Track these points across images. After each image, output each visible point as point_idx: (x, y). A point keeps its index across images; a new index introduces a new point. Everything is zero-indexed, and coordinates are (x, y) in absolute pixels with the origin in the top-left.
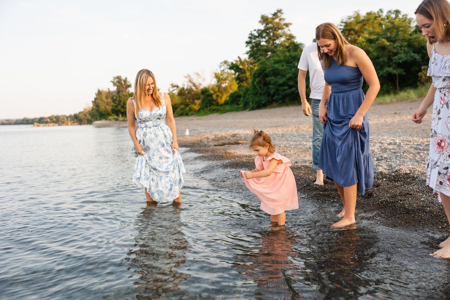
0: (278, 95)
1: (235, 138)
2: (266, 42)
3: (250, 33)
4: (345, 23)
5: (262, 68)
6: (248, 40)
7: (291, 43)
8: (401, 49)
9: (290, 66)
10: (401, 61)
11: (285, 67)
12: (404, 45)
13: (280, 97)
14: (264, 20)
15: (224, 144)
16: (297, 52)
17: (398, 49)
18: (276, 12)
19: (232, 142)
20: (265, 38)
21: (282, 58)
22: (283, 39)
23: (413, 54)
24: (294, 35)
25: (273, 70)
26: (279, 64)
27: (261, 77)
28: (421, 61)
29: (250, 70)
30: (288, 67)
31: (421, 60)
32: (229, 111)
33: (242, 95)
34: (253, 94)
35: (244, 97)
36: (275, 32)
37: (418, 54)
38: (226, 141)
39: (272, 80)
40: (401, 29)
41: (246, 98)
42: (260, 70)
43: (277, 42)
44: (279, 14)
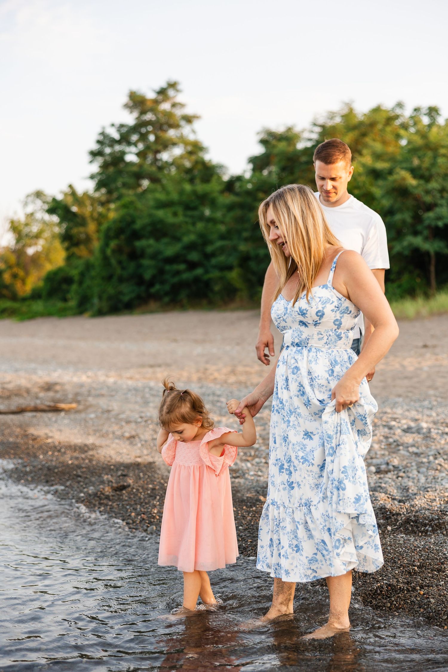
0: (162, 283)
1: (51, 394)
2: (137, 154)
3: (101, 131)
4: (320, 126)
5: (126, 216)
6: (95, 147)
7: (197, 162)
8: (442, 197)
9: (192, 217)
10: (440, 224)
11: (180, 219)
13: (167, 287)
14: (137, 102)
15: (21, 411)
16: (210, 185)
17: (434, 195)
18: (165, 86)
19: (43, 407)
20: (136, 146)
21: (175, 196)
22: (178, 151)
24: (205, 145)
25: (153, 224)
26: (168, 209)
27: (123, 237)
29: (97, 220)
30: (187, 219)
32: (42, 315)
33: (76, 278)
34: (103, 278)
35: (81, 283)
36: (160, 133)
38: (30, 402)
39: (149, 246)
40: (443, 151)
41: (85, 285)
43: (165, 156)
44: (171, 93)
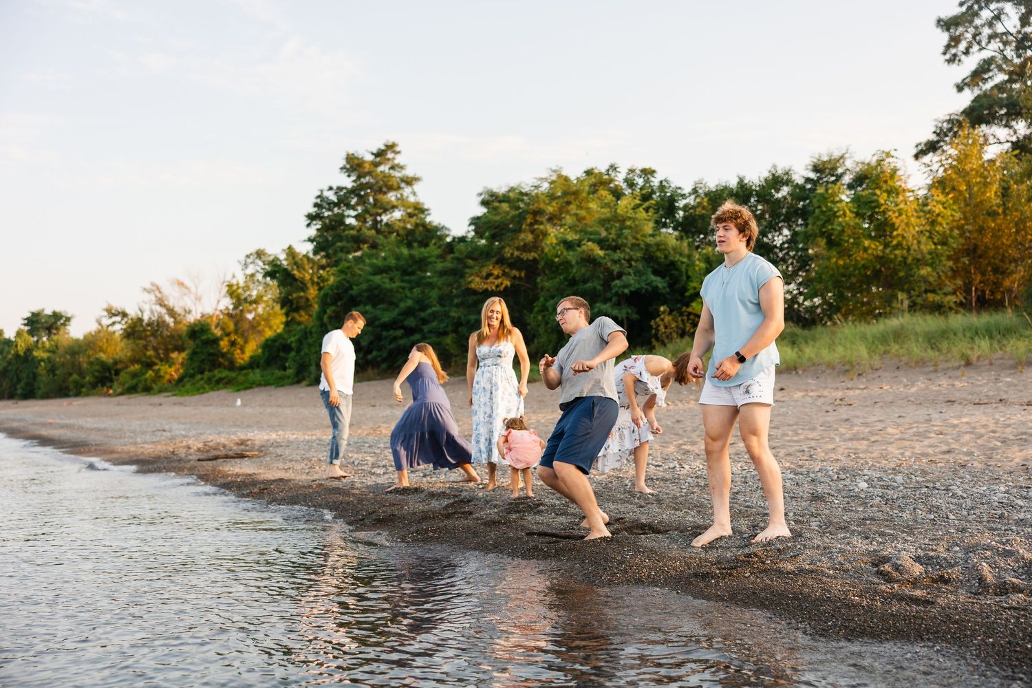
0: (380, 349)
2: (356, 217)
3: (319, 193)
5: (344, 282)
6: (313, 210)
7: (417, 225)
8: (630, 266)
9: (410, 282)
10: (626, 291)
11: (398, 284)
12: (634, 257)
13: (385, 354)
14: (353, 165)
15: (216, 458)
16: (428, 249)
17: (622, 264)
18: (383, 148)
19: (234, 455)
20: (355, 209)
21: (393, 262)
23: (653, 277)
24: (426, 207)
25: (370, 290)
26: (384, 275)
27: (339, 303)
28: (668, 293)
29: (318, 284)
30: (403, 284)
31: (668, 290)
32: (259, 385)
33: (293, 345)
35: (299, 350)
36: (380, 197)
37: (663, 277)
40: (628, 223)
41: (302, 353)
42: (337, 287)
43: (385, 218)
44: (390, 155)
